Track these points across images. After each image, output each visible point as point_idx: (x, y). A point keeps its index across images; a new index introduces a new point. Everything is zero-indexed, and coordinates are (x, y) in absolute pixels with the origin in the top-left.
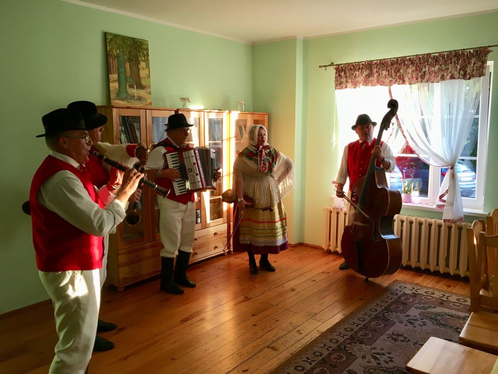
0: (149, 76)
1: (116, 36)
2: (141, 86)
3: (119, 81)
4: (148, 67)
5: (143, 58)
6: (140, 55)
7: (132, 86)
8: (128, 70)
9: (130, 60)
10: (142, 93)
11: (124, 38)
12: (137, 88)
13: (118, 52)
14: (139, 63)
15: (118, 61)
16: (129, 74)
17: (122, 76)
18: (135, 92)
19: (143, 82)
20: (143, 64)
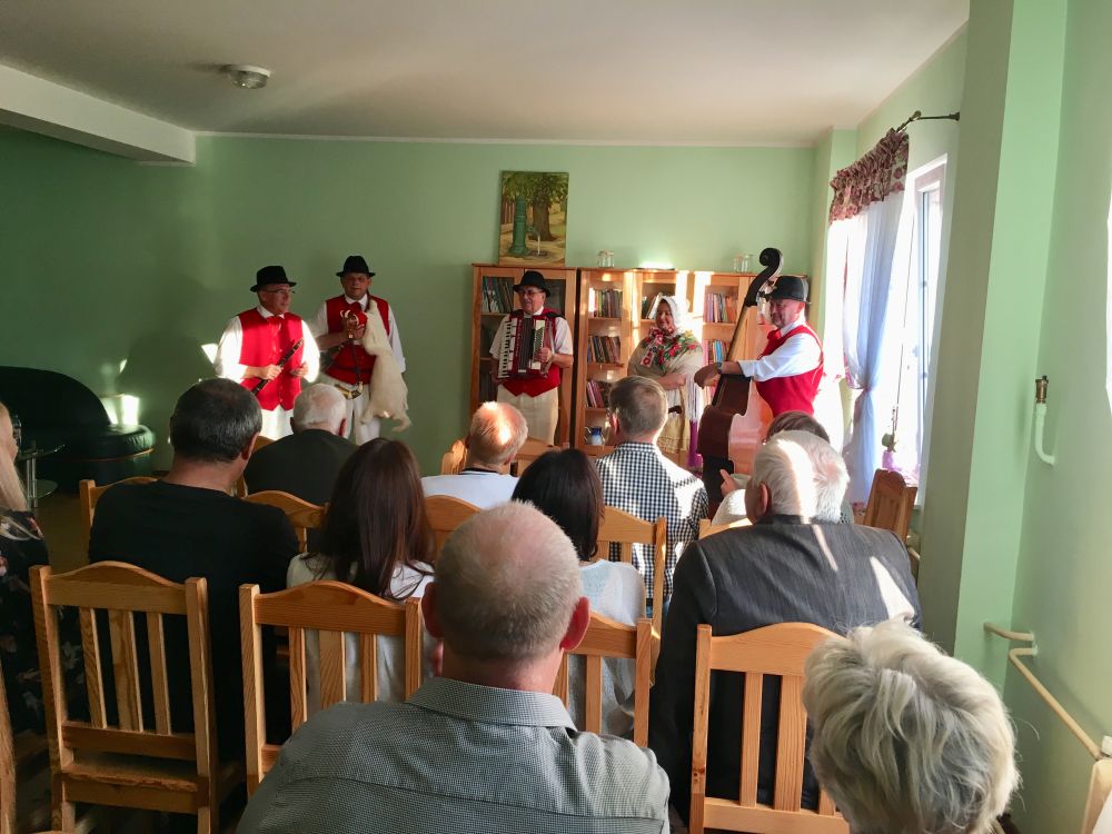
0: (565, 222)
1: (517, 174)
2: (548, 237)
3: (514, 232)
4: (564, 209)
5: (557, 198)
6: (552, 196)
7: (534, 238)
8: (530, 216)
9: (534, 204)
10: (550, 246)
11: (529, 175)
12: (542, 240)
13: (518, 194)
14: (549, 205)
15: (516, 206)
16: (531, 222)
17: (521, 225)
18: (538, 245)
19: (553, 232)
20: (555, 207)
